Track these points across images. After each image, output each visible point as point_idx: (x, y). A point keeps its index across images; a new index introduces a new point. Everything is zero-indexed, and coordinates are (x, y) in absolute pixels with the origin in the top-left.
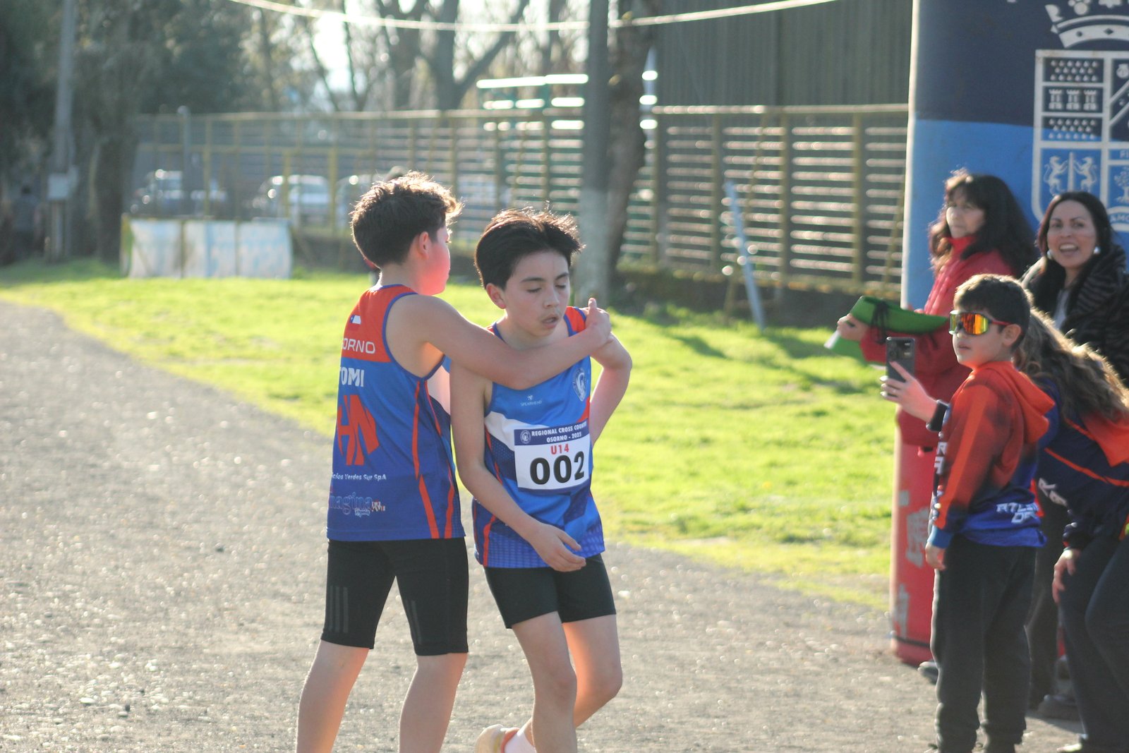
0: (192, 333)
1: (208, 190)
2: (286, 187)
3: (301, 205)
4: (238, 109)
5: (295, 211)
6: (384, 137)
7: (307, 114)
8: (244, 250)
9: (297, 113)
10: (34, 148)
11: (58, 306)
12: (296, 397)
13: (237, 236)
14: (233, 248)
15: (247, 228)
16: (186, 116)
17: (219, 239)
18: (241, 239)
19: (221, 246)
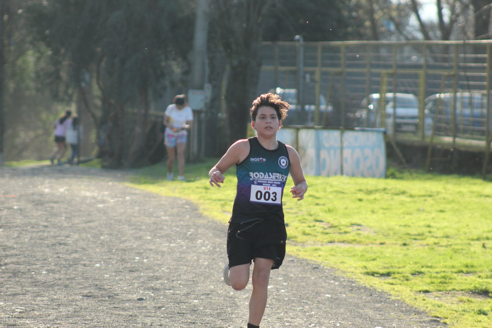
0: (303, 221)
1: (318, 105)
2: (383, 102)
3: (395, 116)
4: (345, 37)
5: (390, 121)
6: (465, 60)
7: (403, 41)
8: (347, 153)
9: (393, 40)
10: (177, 69)
11: (193, 197)
12: (388, 275)
13: (342, 142)
14: (338, 151)
15: (350, 136)
16: (302, 42)
17: (327, 145)
18: (345, 144)
19: (329, 150)
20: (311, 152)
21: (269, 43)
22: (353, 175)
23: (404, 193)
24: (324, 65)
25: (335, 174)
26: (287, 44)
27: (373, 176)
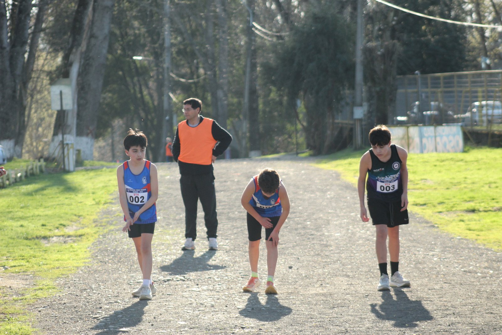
8: (439, 139)
13: (435, 133)
14: (433, 138)
15: (440, 129)
16: (419, 75)
17: (426, 135)
18: (437, 134)
19: (428, 138)
20: (417, 140)
21: (402, 76)
22: (443, 152)
23: (462, 160)
24: (432, 87)
25: (432, 151)
26: (411, 76)
27: (456, 152)
